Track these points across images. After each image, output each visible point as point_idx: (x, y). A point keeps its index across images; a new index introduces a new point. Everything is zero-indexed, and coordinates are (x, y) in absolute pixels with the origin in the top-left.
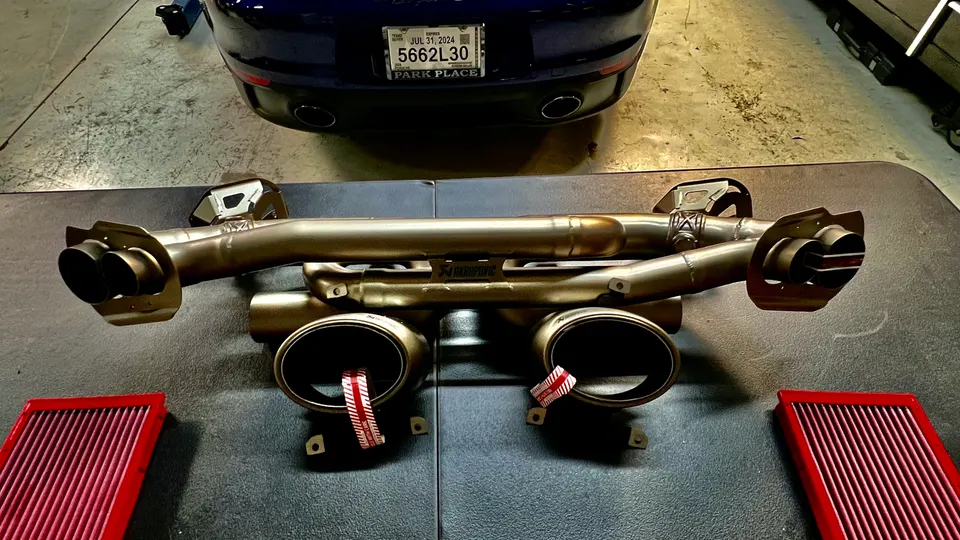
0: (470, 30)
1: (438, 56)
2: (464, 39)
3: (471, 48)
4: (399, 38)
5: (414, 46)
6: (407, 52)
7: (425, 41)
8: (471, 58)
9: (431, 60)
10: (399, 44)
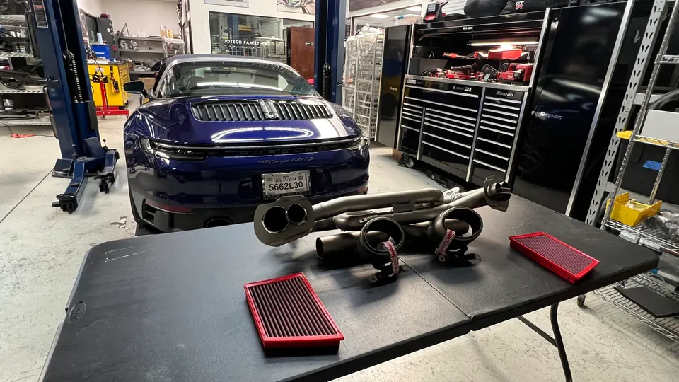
0: (303, 174)
1: (288, 187)
2: (301, 178)
3: (304, 182)
4: (269, 179)
5: (277, 183)
6: (273, 186)
7: (282, 179)
8: (304, 187)
9: (285, 189)
10: (269, 183)
